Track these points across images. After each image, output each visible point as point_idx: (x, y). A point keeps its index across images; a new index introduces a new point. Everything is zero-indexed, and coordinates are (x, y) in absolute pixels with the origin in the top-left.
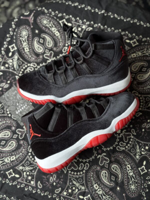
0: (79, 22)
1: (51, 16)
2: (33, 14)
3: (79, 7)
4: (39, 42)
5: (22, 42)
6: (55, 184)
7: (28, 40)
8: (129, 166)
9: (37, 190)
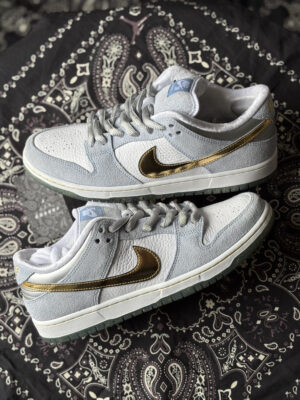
0: (224, 67)
1: (178, 35)
2: (145, 18)
3: (238, 38)
4: (135, 76)
5: (104, 66)
6: (56, 350)
7: (115, 66)
8: (203, 377)
9: (20, 348)
